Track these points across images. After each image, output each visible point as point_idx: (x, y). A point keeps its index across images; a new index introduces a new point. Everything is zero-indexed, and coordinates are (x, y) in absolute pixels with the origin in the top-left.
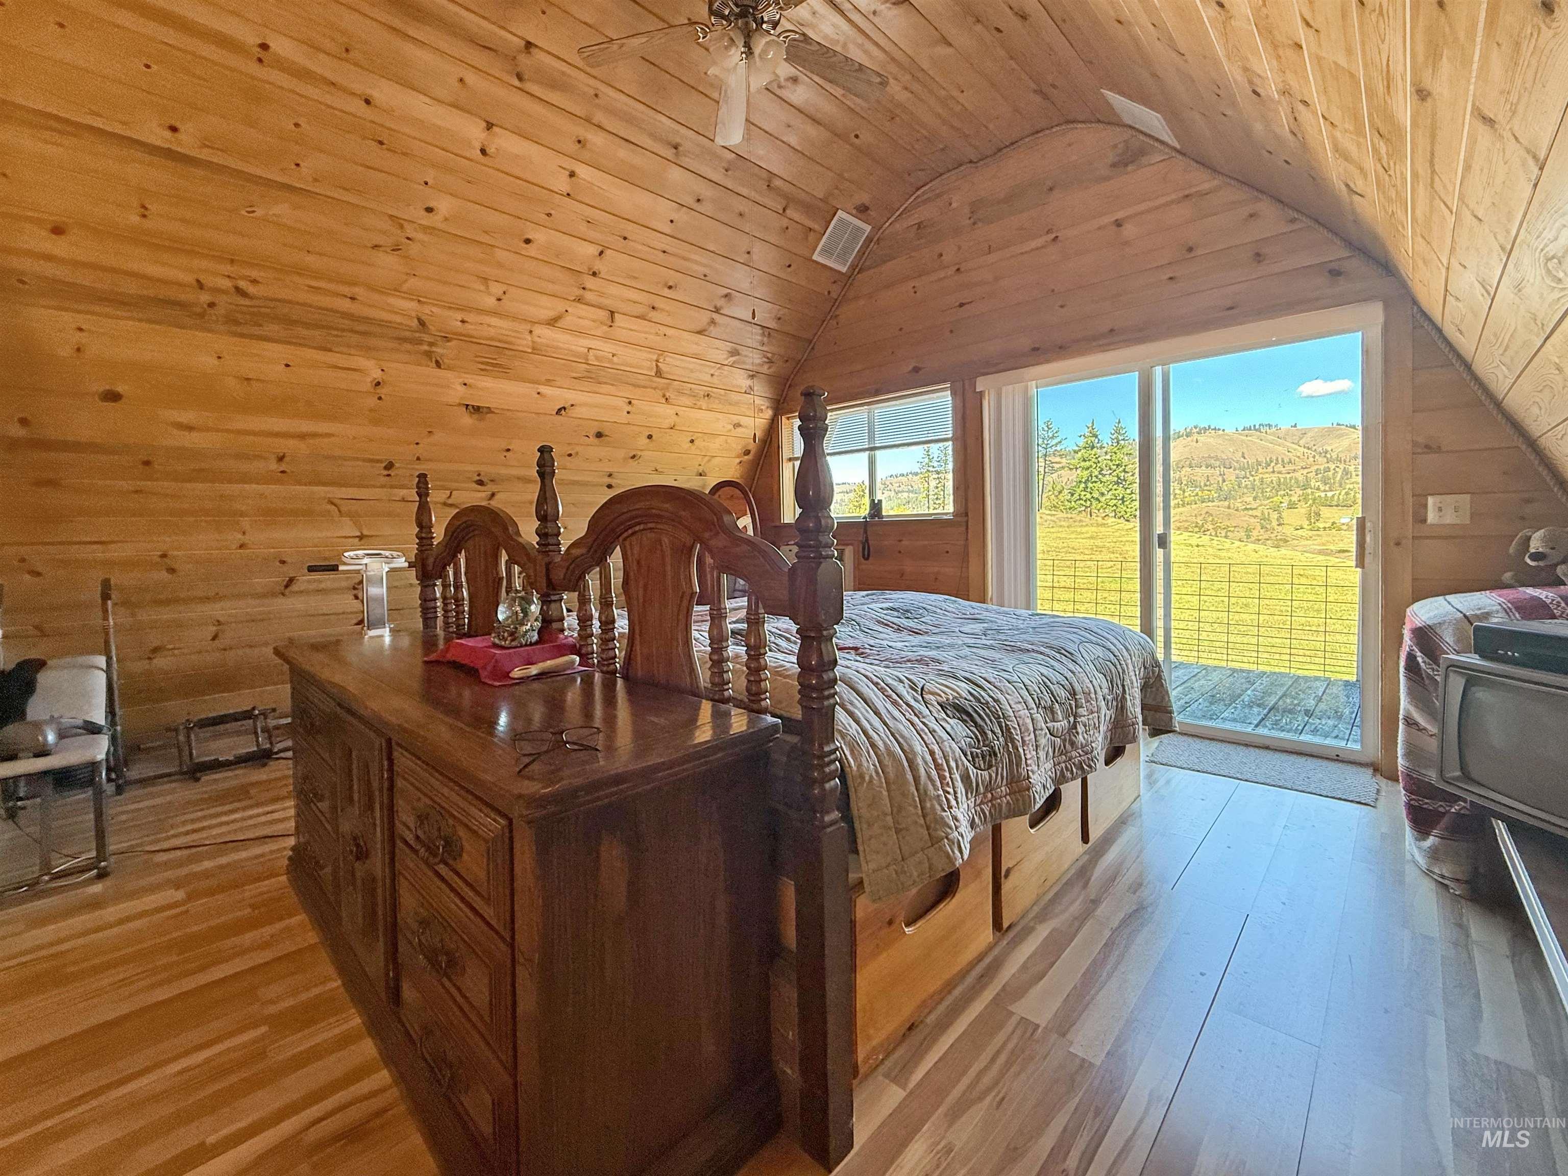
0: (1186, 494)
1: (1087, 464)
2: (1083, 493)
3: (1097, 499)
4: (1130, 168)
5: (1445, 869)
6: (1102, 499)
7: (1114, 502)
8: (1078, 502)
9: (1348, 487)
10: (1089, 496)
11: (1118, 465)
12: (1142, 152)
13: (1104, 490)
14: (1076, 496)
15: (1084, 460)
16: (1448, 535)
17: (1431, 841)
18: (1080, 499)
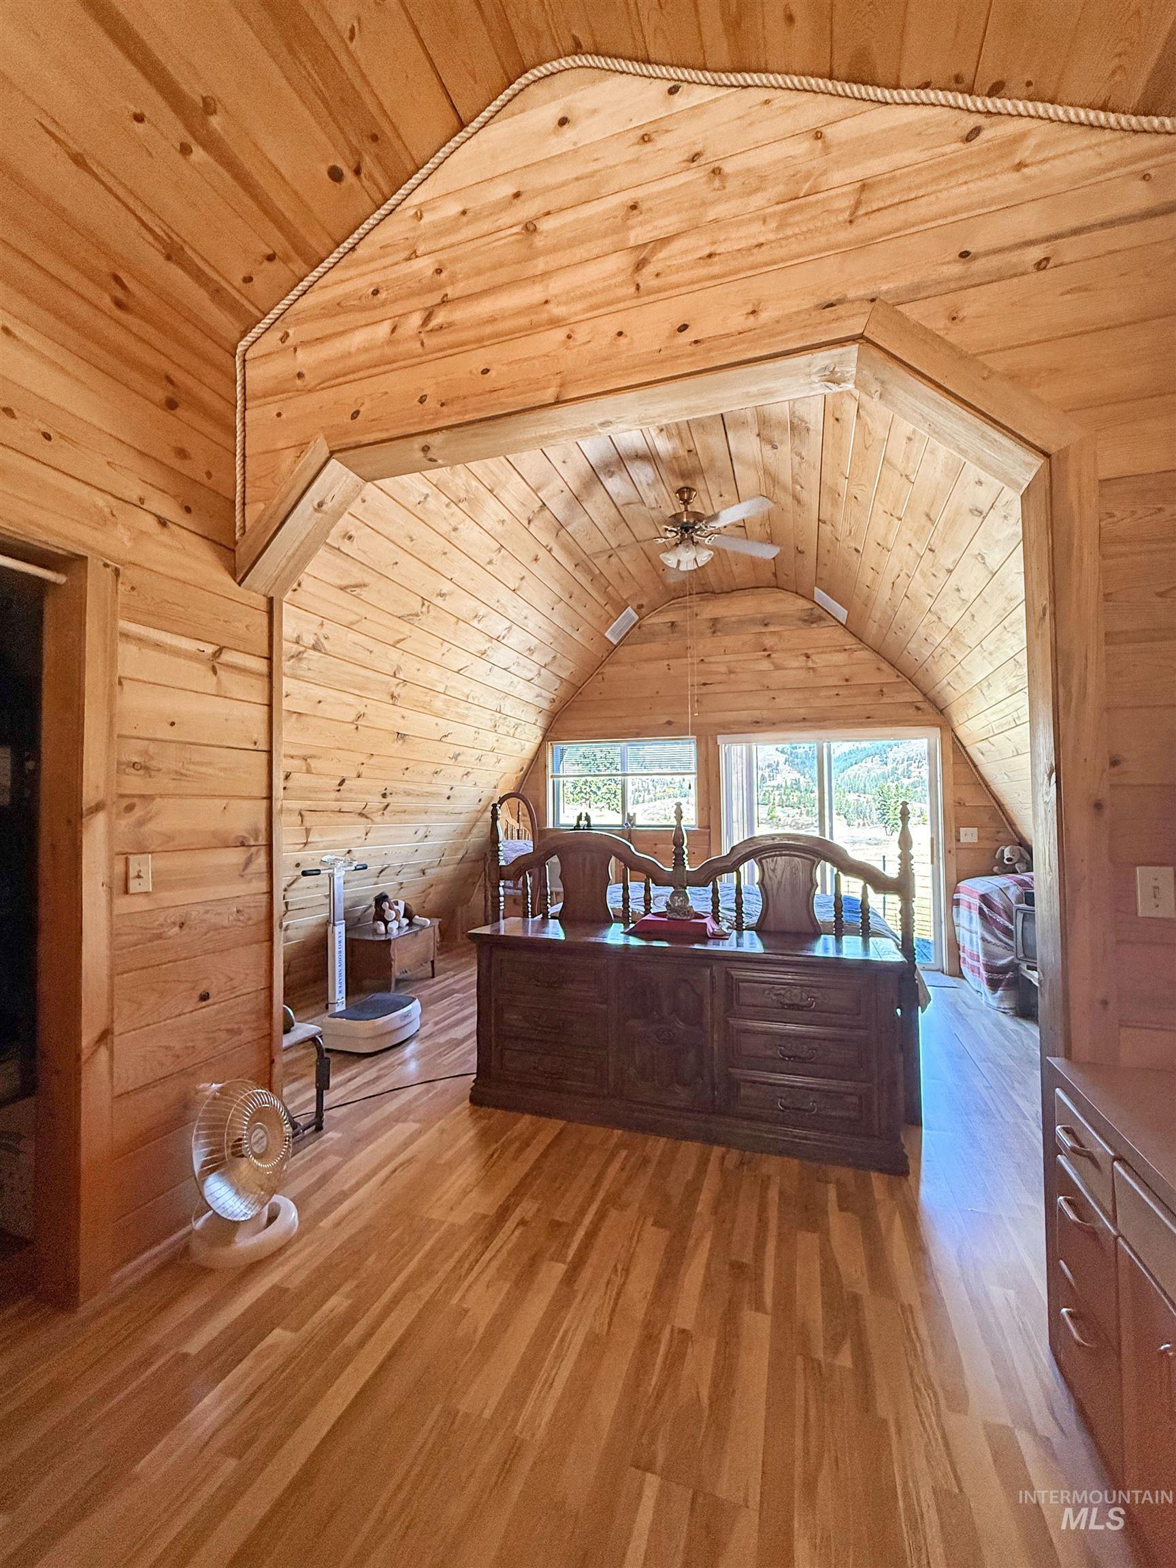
0: (657, 790)
1: (587, 761)
2: (584, 787)
3: (595, 793)
4: (814, 625)
5: (1006, 1005)
6: (599, 793)
7: (609, 795)
8: (580, 795)
9: (765, 789)
10: (588, 790)
11: (611, 764)
12: (820, 619)
13: (600, 784)
14: (578, 789)
15: (585, 758)
16: (970, 848)
17: (999, 993)
18: (581, 792)
